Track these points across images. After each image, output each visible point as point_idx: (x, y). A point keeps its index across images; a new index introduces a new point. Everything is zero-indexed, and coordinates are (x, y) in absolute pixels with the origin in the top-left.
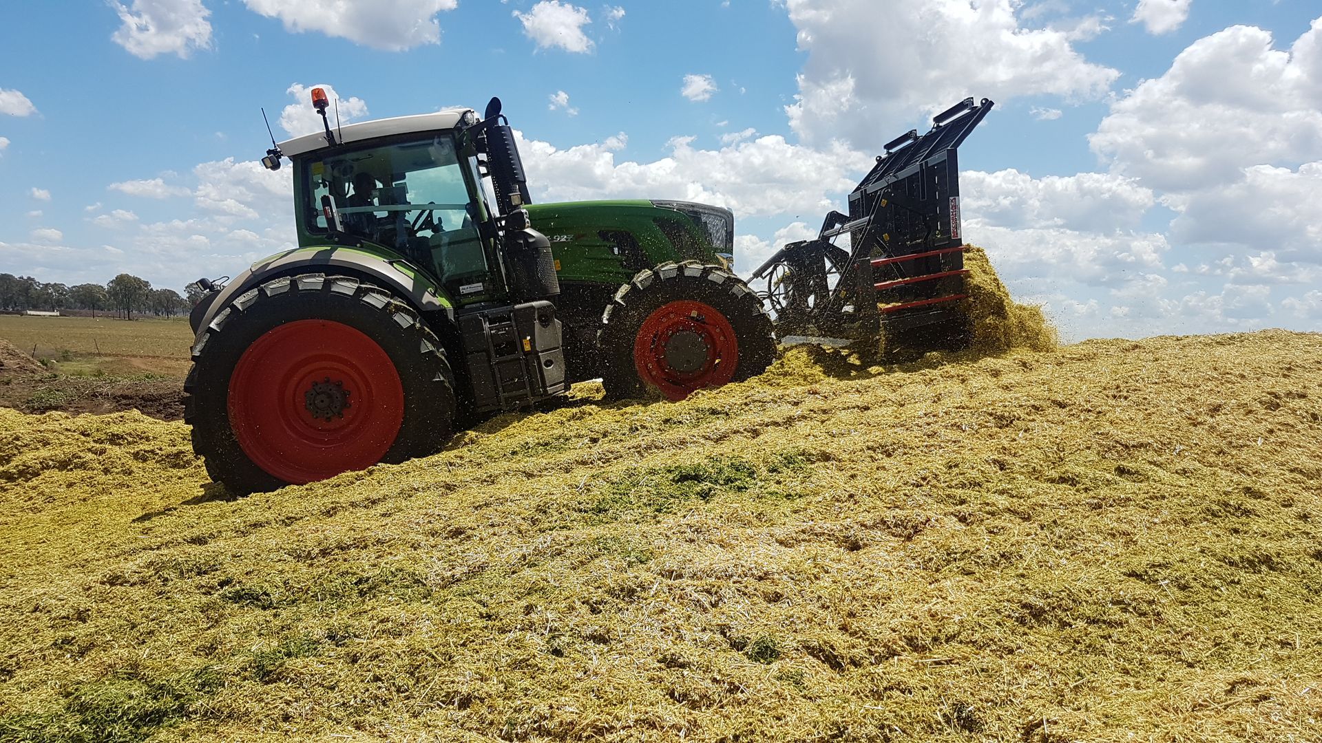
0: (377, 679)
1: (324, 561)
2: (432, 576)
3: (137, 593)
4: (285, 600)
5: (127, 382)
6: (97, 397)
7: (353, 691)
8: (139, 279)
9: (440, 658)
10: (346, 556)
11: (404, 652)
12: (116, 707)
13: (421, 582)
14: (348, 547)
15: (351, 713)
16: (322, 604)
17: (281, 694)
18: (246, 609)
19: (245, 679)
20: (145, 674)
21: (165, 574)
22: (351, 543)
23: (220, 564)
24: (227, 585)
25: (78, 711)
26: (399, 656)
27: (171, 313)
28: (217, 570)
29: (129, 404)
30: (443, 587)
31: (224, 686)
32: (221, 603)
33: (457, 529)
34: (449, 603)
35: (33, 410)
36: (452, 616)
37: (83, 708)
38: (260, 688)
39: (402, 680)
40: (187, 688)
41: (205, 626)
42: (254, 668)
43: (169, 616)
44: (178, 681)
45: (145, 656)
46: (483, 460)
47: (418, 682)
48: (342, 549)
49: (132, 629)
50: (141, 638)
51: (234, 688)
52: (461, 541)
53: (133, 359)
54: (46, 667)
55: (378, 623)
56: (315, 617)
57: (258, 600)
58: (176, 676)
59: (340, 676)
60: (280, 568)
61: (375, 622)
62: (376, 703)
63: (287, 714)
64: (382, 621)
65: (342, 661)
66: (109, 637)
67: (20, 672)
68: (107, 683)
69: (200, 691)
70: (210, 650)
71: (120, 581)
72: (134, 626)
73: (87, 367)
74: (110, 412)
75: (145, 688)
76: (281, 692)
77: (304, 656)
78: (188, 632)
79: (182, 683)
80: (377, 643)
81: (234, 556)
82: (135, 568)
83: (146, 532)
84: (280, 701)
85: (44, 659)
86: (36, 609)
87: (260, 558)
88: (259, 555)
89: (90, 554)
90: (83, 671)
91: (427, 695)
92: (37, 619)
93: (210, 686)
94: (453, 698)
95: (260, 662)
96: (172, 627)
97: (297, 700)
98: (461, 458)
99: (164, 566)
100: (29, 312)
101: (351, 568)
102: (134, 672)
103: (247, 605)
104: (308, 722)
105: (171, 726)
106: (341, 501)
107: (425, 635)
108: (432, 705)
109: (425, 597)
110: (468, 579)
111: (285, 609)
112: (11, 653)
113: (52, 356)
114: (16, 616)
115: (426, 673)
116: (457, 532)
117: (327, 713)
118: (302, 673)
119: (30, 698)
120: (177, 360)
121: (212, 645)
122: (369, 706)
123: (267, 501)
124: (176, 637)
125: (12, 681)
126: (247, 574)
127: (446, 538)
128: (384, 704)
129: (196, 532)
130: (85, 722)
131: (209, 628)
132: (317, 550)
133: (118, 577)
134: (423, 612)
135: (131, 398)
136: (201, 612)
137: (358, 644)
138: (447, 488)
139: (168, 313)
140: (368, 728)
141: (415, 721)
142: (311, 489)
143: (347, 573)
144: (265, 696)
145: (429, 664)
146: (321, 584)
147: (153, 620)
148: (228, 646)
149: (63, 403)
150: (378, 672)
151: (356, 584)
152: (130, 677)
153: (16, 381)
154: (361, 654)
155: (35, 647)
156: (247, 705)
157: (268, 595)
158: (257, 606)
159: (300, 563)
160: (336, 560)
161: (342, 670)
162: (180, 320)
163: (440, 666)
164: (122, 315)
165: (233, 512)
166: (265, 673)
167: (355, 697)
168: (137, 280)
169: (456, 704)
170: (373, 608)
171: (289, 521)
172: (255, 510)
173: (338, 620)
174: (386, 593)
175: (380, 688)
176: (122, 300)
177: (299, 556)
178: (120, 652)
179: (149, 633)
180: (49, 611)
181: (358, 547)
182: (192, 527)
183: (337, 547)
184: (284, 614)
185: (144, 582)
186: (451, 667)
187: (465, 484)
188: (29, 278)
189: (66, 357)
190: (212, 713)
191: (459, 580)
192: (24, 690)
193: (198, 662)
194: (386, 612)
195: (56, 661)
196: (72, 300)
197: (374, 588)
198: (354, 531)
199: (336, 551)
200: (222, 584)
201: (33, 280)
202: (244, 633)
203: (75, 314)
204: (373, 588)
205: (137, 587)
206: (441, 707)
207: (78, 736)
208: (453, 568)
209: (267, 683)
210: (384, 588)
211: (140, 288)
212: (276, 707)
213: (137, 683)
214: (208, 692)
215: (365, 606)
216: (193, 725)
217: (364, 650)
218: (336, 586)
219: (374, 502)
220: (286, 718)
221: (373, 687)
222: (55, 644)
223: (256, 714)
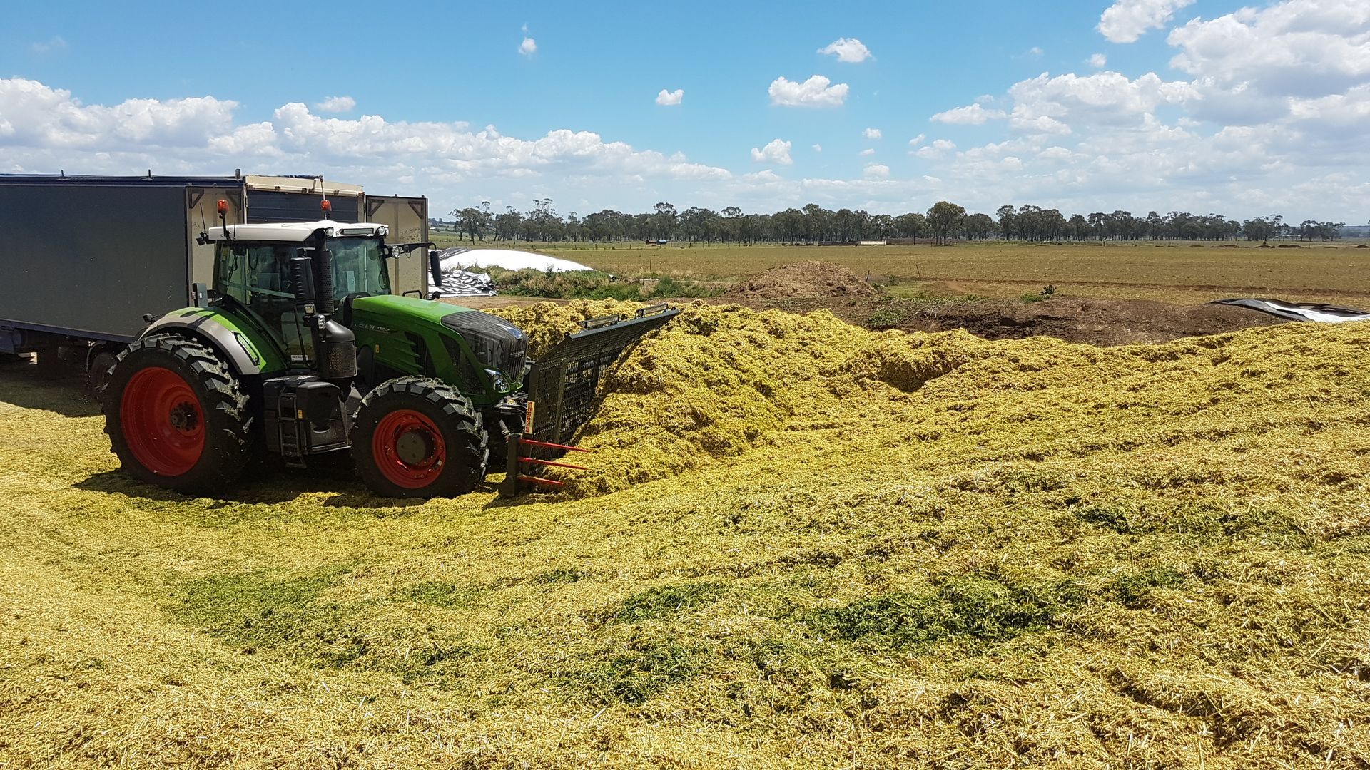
0: (1255, 626)
1: (1175, 491)
2: (1312, 525)
3: (985, 499)
4: (1141, 527)
5: (951, 303)
6: (925, 317)
7: (1228, 634)
8: (955, 206)
9: (1330, 618)
10: (1200, 490)
11: (1286, 603)
12: (984, 603)
13: (1299, 529)
14: (1203, 480)
15: (1226, 657)
16: (1184, 537)
17: (1148, 622)
18: (1101, 529)
19: (1108, 599)
20: (1005, 577)
21: (1012, 484)
22: (1206, 476)
23: (1065, 482)
24: (1074, 503)
25: (950, 599)
26: (1280, 606)
27: (983, 237)
28: (1062, 487)
29: (953, 325)
30: (1328, 539)
31: (1086, 603)
32: (1075, 520)
33: (1336, 474)
34: (1338, 558)
35: (873, 329)
36: (1344, 573)
37: (954, 598)
38: (1124, 612)
39: (1285, 633)
40: (1050, 598)
41: (1060, 541)
42: (1117, 590)
43: (1023, 525)
44: (1040, 590)
45: (1003, 560)
46: (1357, 395)
47: (1304, 638)
48: (1196, 481)
49: (990, 532)
50: (998, 543)
51: (1097, 607)
52: (1341, 489)
53: (949, 282)
54: (915, 554)
55: (1251, 567)
56: (1176, 548)
57: (1113, 522)
58: (1038, 585)
59: (1211, 616)
60: (1128, 494)
61: (1248, 565)
62: (1255, 653)
63: (1154, 644)
64: (1256, 565)
65: (1212, 600)
66: (968, 537)
67: (894, 556)
68: (970, 579)
69: (1062, 603)
70: (1068, 565)
71: (969, 487)
72: (991, 530)
73: (911, 290)
74: (937, 330)
75: (1007, 590)
76: (1144, 621)
77: (1169, 587)
78: (1043, 544)
79: (1044, 592)
80: (1254, 588)
81: (1079, 476)
82: (982, 476)
83: (982, 443)
84: (1146, 629)
85: (913, 547)
86: (899, 503)
87: (1105, 481)
88: (1105, 478)
89: (934, 460)
90: (949, 563)
91: (1317, 655)
92: (900, 511)
93: (1072, 600)
94: (1351, 665)
95: (1123, 585)
96: (1028, 537)
97: (1164, 631)
98: (1327, 392)
99: (1010, 478)
100: (862, 243)
101: (1213, 502)
102: (994, 573)
103: (1102, 526)
104: (1177, 656)
105: (1036, 631)
106: (1184, 430)
107: (1310, 587)
108: (1324, 667)
109: (1303, 547)
110: (1359, 534)
111: (1141, 536)
112: (886, 537)
113: (881, 281)
114: (883, 506)
115: (1315, 632)
116: (1336, 479)
117: (1198, 651)
118: (1168, 605)
119: (905, 580)
120: (990, 282)
121: (1069, 560)
122: (1247, 654)
123: (1102, 424)
124: (1031, 547)
125: (888, 562)
126: (1093, 495)
127: (1320, 483)
128: (1264, 654)
129: (1032, 448)
130: (956, 611)
131: (1064, 543)
132: (1167, 480)
133: (968, 483)
134: (1307, 564)
135: (955, 319)
136: (1055, 526)
137: (1230, 585)
138: (1311, 427)
139: (981, 236)
140: (1246, 676)
141: (1303, 681)
142: (1148, 415)
143: (1210, 508)
144: (1130, 621)
145: (1318, 622)
146: (1181, 516)
147: (1008, 527)
148: (1086, 564)
149: (897, 323)
150: (1257, 619)
151: (1220, 520)
152: (991, 577)
153: (860, 303)
154: (1235, 597)
155: (905, 535)
156: (1112, 627)
157: (1123, 519)
158: (1113, 528)
159: (1148, 491)
160: (1189, 492)
161: (1213, 609)
162: (992, 243)
163: (1332, 626)
164: (939, 240)
165: (1067, 432)
166: (1129, 597)
167: (1231, 641)
168: (953, 206)
169: (1356, 673)
170: (1243, 550)
171: (1128, 446)
172: (1090, 432)
173: (1204, 555)
174: (1257, 535)
175: (1259, 637)
176: (940, 228)
177: (1147, 483)
178: (979, 553)
179: (1005, 539)
180: (909, 506)
181: (1213, 481)
182: (1026, 443)
183: (1190, 479)
184: (1143, 541)
185: (991, 490)
186: (1345, 630)
187: (1334, 423)
188: (862, 212)
189: (893, 282)
190: (1075, 627)
191: (1347, 534)
192: (899, 572)
193: (1057, 575)
194: (1261, 556)
195: (923, 551)
196: (897, 230)
197: (1243, 528)
198: (1206, 463)
199: (1189, 483)
200: (1069, 502)
201: (865, 213)
202: (1101, 554)
203: (898, 243)
204: (1241, 528)
205: (985, 494)
206: (1336, 673)
207: (952, 622)
208: (1339, 519)
209: (1131, 608)
210: (1254, 529)
211: (956, 214)
212: (1143, 634)
213: (998, 584)
214: (1071, 606)
215: (1233, 546)
216: (1058, 636)
217: (1238, 593)
218: (1198, 520)
219: (1221, 435)
220: (1153, 647)
221: (1250, 634)
222: (922, 535)
223: (1121, 637)
